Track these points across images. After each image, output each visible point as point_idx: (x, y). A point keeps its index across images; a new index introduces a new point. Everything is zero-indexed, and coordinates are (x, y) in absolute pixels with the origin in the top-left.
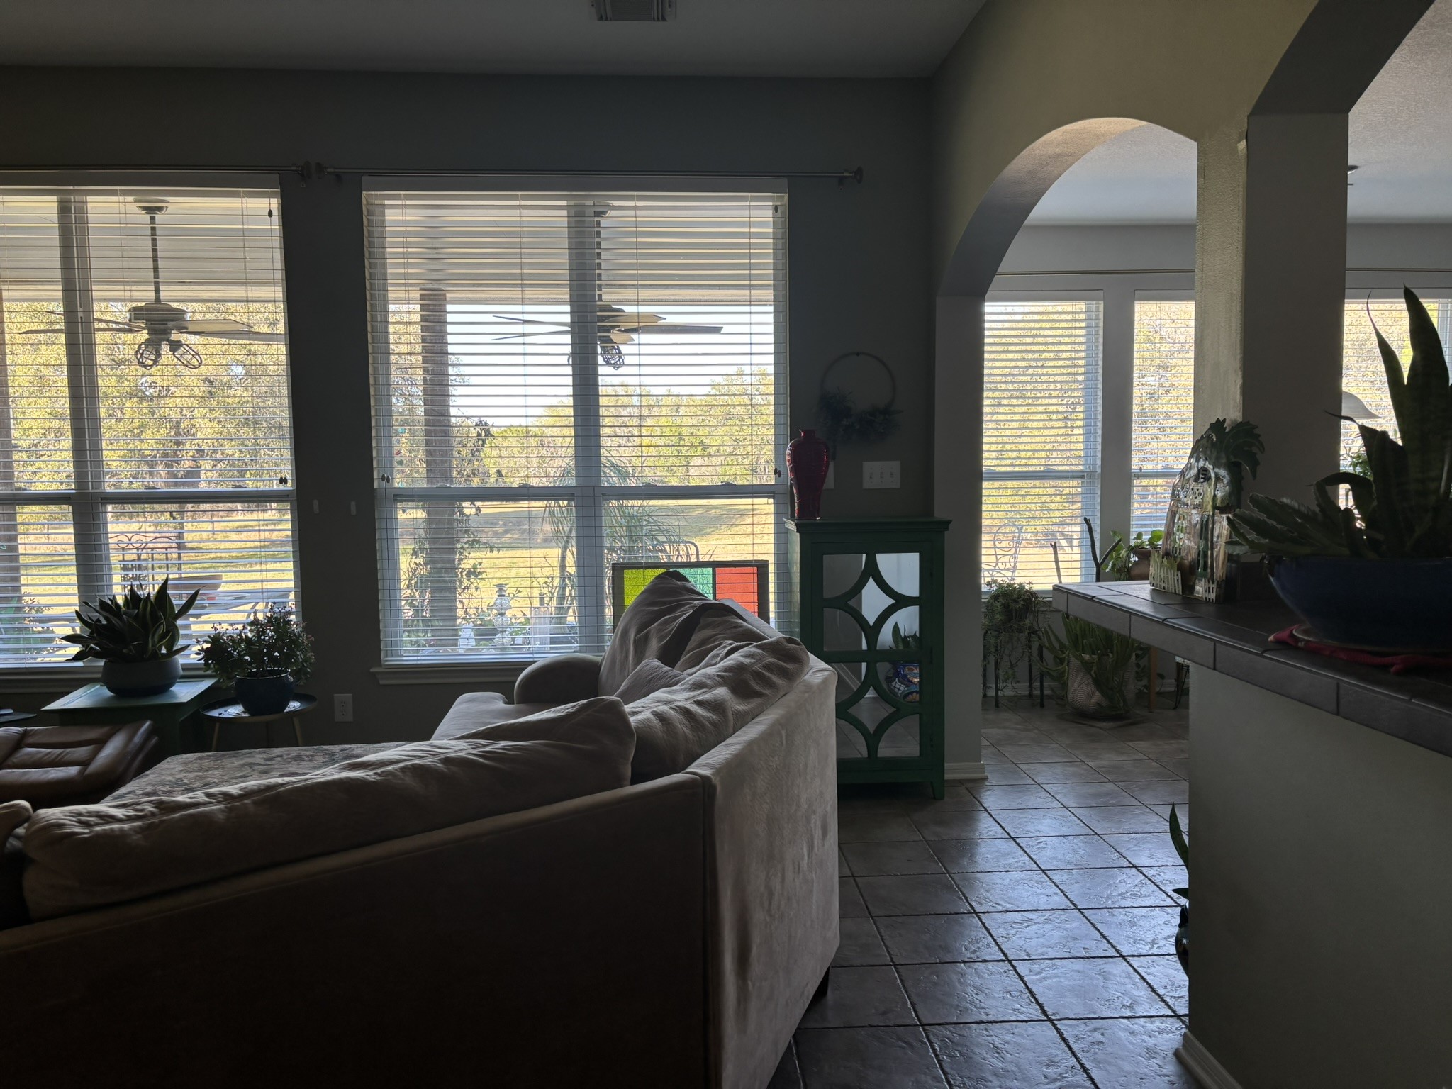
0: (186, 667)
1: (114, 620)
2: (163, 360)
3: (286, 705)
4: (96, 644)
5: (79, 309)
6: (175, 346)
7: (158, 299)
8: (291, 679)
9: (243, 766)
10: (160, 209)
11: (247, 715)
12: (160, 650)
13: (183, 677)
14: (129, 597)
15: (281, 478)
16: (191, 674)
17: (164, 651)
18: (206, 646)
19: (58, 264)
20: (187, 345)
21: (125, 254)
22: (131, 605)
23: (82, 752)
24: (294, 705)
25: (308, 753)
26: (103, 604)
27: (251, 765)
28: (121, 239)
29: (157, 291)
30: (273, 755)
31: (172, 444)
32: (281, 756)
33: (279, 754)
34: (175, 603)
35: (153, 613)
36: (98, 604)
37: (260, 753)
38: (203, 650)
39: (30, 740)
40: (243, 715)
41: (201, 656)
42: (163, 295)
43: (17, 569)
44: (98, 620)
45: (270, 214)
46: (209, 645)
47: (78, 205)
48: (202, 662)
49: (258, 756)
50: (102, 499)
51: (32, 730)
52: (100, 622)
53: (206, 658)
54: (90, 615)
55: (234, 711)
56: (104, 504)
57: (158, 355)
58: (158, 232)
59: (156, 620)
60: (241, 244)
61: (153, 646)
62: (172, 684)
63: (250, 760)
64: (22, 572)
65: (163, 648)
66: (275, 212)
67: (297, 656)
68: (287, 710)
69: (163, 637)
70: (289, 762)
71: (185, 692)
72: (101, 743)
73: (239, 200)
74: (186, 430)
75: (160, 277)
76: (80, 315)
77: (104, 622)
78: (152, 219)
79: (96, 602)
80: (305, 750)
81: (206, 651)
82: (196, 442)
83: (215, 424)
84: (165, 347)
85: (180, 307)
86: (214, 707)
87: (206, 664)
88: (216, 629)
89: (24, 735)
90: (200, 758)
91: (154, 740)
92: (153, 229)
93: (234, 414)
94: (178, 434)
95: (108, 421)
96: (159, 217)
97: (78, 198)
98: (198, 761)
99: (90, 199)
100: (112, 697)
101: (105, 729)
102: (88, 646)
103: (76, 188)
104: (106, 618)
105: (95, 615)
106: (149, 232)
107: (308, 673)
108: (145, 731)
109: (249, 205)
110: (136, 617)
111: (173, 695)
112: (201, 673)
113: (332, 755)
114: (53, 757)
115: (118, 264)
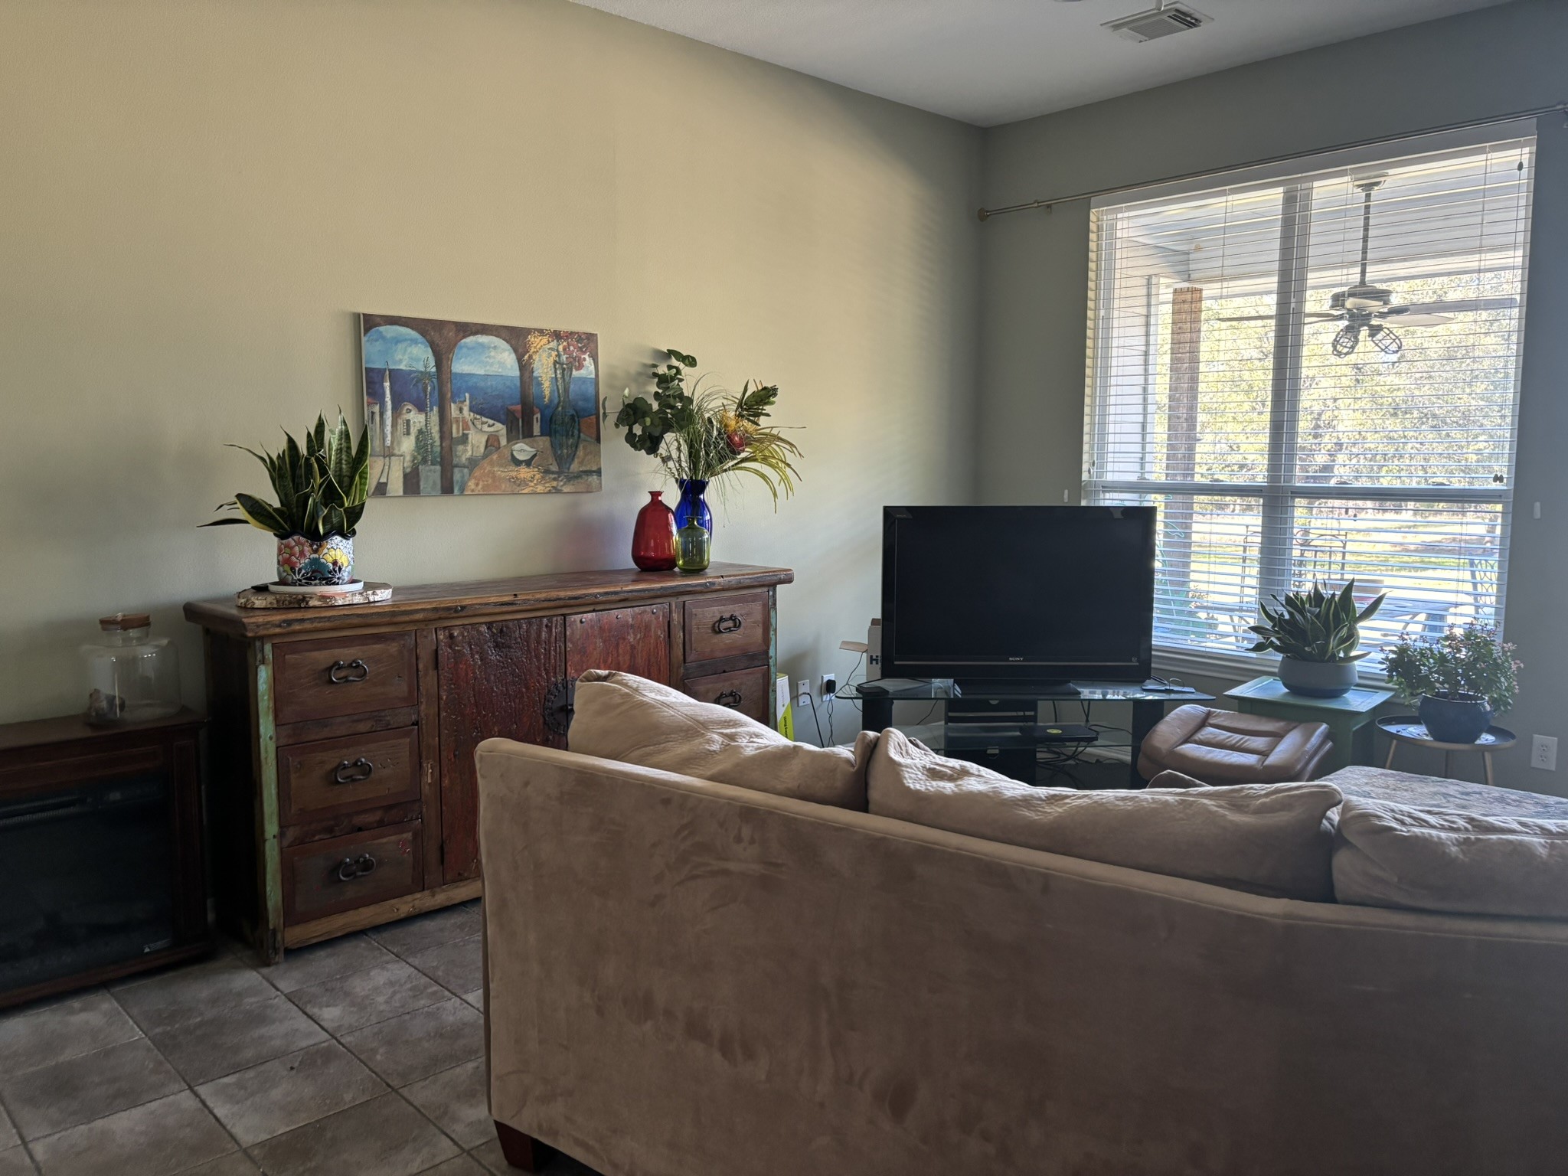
0: (1363, 676)
1: (1298, 616)
2: (1360, 347)
3: (1478, 737)
4: (1278, 639)
5: (1293, 300)
6: (1375, 330)
7: (1363, 282)
8: (1488, 708)
9: (1435, 794)
10: (1377, 184)
11: (1429, 738)
12: (1339, 653)
13: (1358, 685)
14: (1312, 594)
15: (1496, 475)
16: (1368, 684)
17: (1342, 655)
18: (1392, 656)
19: (1276, 256)
20: (1388, 329)
21: (1347, 236)
22: (1313, 603)
23: (1259, 743)
24: (1486, 739)
25: (1513, 797)
26: (1288, 598)
27: (1445, 795)
28: (1345, 222)
29: (1363, 273)
30: (1470, 790)
31: (1310, 437)
32: (1480, 793)
33: (1478, 790)
34: (1356, 605)
35: (1336, 615)
36: (1283, 598)
37: (1452, 784)
38: (1387, 659)
39: (1212, 721)
40: (1425, 738)
41: (1384, 666)
42: (1368, 277)
43: (1188, 555)
44: (1282, 615)
45: (1520, 167)
46: (1394, 656)
47: (1303, 192)
48: (1385, 672)
49: (1452, 787)
50: (1292, 492)
51: (1215, 712)
52: (1284, 616)
53: (1390, 670)
54: (1276, 608)
55: (1415, 731)
56: (1293, 498)
57: (1356, 341)
58: (1372, 210)
59: (1338, 622)
60: (1480, 208)
61: (1333, 648)
62: (1345, 691)
63: (1443, 790)
64: (1192, 559)
65: (1341, 652)
66: (1526, 164)
67: (1500, 682)
68: (1478, 742)
69: (1343, 641)
70: (1491, 803)
71: (1359, 702)
72: (1278, 736)
73: (1483, 157)
74: (1327, 422)
75: (1368, 258)
76: (1293, 305)
77: (1287, 616)
78: (1368, 196)
79: (1282, 596)
80: (1509, 793)
81: (1391, 661)
82: (1335, 434)
83: (1358, 414)
84: (1364, 332)
85: (1385, 288)
86: (1389, 722)
87: (1391, 676)
88: (1403, 639)
89: (1209, 715)
90: (1382, 774)
91: (1330, 744)
92: (1367, 208)
93: (1382, 405)
94: (1317, 427)
95: (1251, 414)
96: (1375, 192)
97: (1304, 186)
98: (1383, 777)
99: (1316, 184)
100: (1287, 694)
101: (1282, 724)
102: (1268, 638)
103: (1304, 175)
104: (1290, 613)
105: (1280, 609)
106: (1362, 212)
107: (1509, 704)
108: (1322, 733)
109: (1494, 161)
110: (1318, 616)
111: (1347, 703)
112: (1383, 684)
113: (1546, 806)
114: (1234, 742)
115: (1340, 248)
